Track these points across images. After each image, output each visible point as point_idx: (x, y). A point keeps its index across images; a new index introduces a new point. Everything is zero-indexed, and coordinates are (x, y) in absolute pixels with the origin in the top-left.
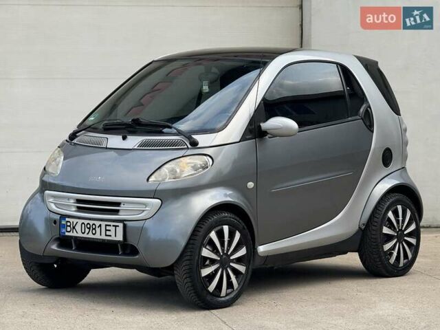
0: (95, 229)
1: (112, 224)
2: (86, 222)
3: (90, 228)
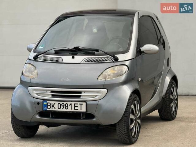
0: (67, 106)
1: (78, 103)
2: (61, 103)
3: (64, 106)
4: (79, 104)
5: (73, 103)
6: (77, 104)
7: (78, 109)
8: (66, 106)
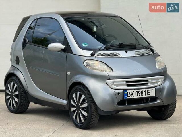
2: (138, 91)
3: (140, 93)
4: (151, 90)
5: (146, 90)
6: (149, 90)
7: (150, 95)
8: (142, 93)
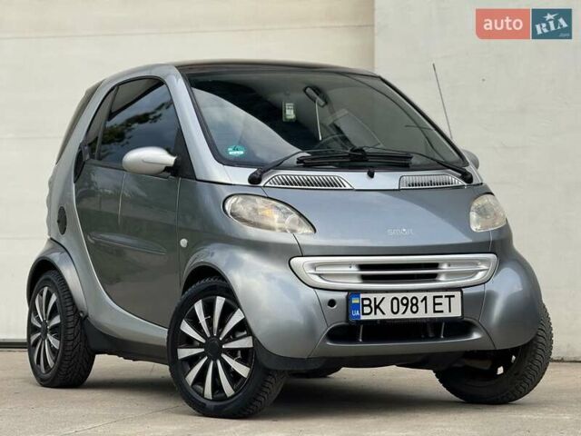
0: (416, 305)
2: (400, 296)
3: (407, 305)
4: (446, 296)
5: (430, 296)
6: (441, 297)
7: (442, 312)
8: (413, 305)
